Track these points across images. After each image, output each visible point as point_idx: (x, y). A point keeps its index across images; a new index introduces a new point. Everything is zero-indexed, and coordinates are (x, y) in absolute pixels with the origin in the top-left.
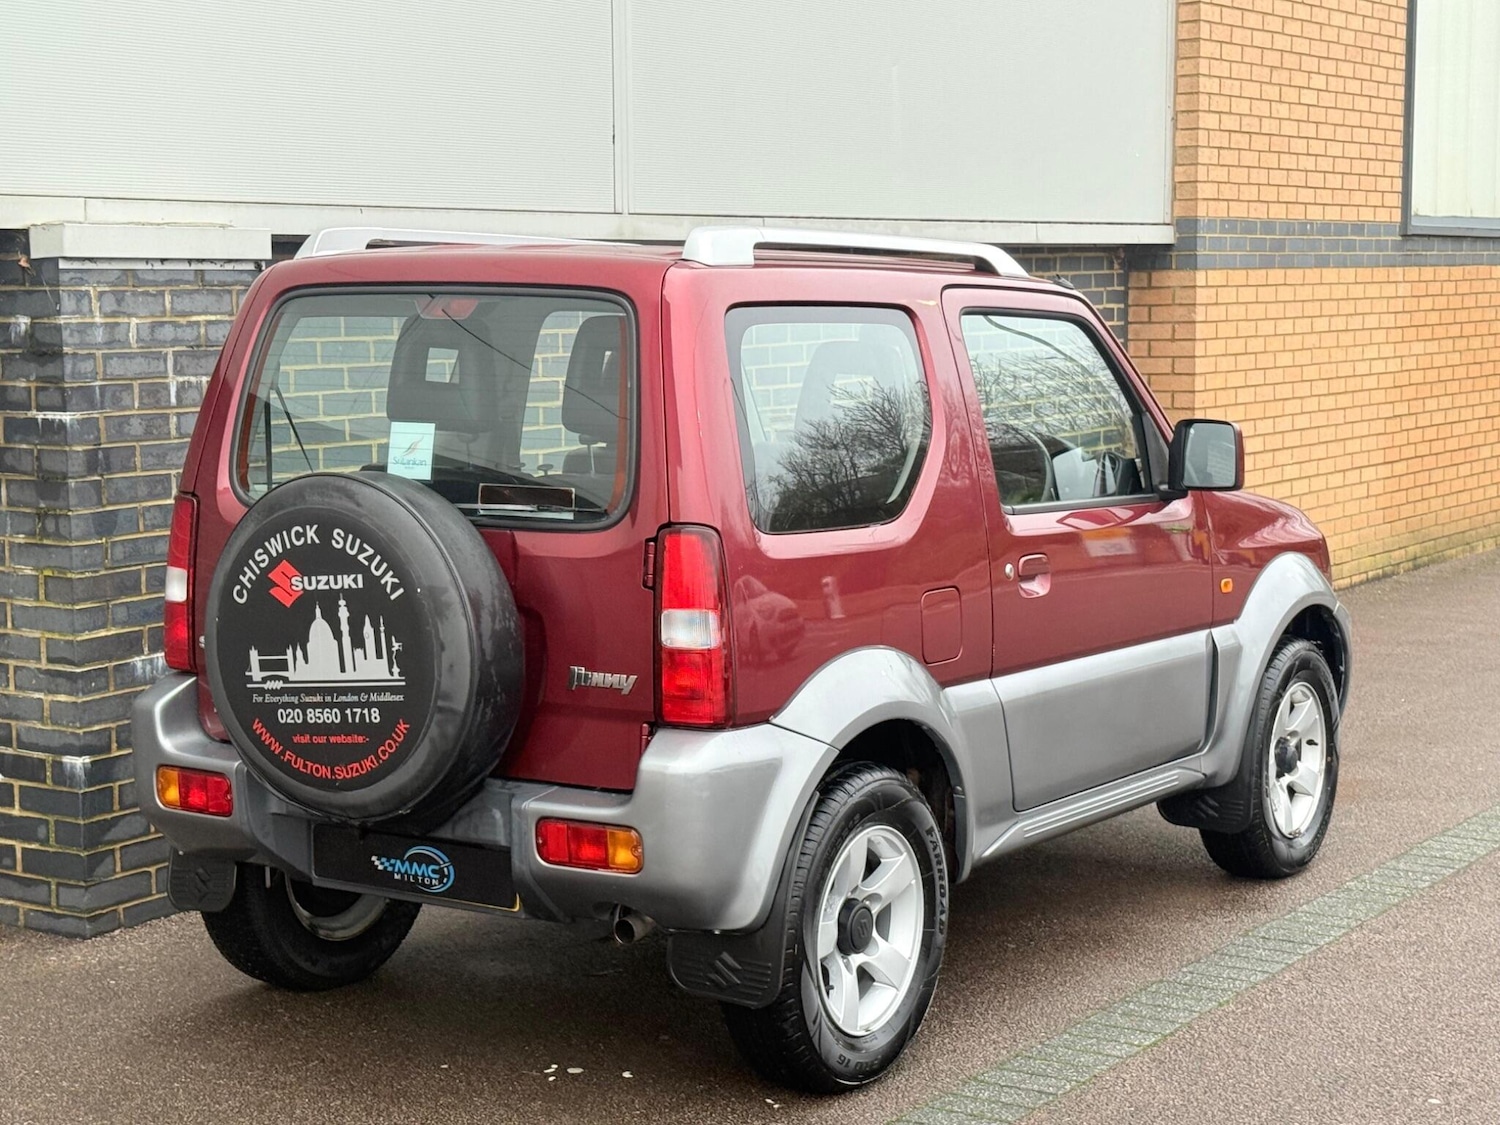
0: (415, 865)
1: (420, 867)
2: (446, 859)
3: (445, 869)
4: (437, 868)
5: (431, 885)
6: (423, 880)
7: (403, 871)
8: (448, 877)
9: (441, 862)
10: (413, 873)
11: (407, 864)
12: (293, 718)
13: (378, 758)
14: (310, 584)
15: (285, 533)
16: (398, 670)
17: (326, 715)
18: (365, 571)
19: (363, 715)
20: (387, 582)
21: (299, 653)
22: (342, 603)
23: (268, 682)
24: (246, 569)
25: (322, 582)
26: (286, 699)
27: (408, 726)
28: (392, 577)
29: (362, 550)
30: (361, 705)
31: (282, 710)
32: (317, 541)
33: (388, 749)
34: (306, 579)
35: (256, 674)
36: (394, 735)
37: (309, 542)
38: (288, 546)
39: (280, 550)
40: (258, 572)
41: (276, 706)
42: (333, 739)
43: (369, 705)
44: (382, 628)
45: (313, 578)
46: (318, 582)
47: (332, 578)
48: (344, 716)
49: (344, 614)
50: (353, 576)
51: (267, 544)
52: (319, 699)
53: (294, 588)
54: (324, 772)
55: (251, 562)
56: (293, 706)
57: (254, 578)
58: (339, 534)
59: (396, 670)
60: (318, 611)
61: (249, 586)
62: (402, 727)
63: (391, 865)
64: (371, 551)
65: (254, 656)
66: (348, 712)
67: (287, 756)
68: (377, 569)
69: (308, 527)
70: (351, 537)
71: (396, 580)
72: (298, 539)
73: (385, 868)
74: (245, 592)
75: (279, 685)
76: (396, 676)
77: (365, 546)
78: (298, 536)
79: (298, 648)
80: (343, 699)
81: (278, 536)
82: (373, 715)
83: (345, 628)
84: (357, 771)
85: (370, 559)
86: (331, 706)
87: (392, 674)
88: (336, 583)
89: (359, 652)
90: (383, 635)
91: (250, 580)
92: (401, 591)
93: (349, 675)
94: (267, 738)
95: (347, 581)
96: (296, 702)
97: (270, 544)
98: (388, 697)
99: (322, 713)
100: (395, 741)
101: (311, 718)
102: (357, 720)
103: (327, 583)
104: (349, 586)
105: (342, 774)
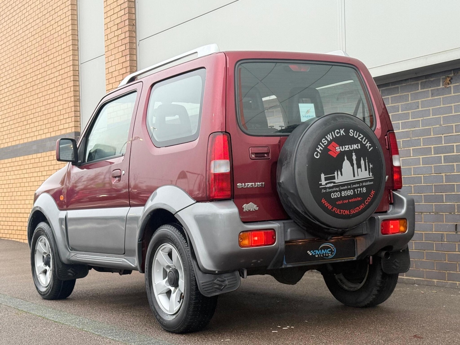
0: (323, 250)
1: (324, 251)
2: (333, 246)
3: (333, 249)
4: (330, 249)
5: (328, 256)
6: (326, 255)
7: (319, 253)
8: (334, 252)
9: (332, 247)
10: (322, 253)
11: (320, 251)
12: (337, 196)
13: (365, 204)
14: (342, 149)
15: (333, 132)
16: (372, 174)
17: (348, 193)
18: (361, 142)
19: (360, 191)
20: (367, 146)
21: (339, 173)
22: (354, 154)
23: (328, 184)
24: (319, 146)
25: (347, 148)
26: (334, 189)
27: (374, 192)
28: (369, 144)
29: (359, 136)
30: (360, 187)
31: (333, 194)
32: (344, 134)
33: (368, 200)
34: (341, 147)
35: (323, 182)
36: (370, 195)
37: (342, 135)
38: (334, 137)
39: (331, 138)
40: (323, 147)
41: (331, 192)
42: (350, 201)
43: (363, 187)
44: (367, 161)
45: (344, 147)
46: (345, 148)
47: (350, 146)
48: (354, 192)
49: (354, 157)
50: (357, 145)
51: (326, 137)
52: (346, 187)
53: (337, 151)
54: (347, 212)
55: (320, 143)
56: (337, 191)
57: (322, 149)
58: (351, 131)
59: (371, 174)
60: (346, 158)
61: (320, 152)
62: (373, 192)
63: (314, 253)
64: (362, 136)
65: (323, 176)
66: (356, 190)
67: (334, 209)
68: (364, 141)
69: (341, 130)
70: (355, 132)
71: (370, 145)
72: (338, 134)
73: (312, 254)
74: (319, 154)
75: (332, 185)
76: (371, 176)
77: (360, 134)
78: (338, 133)
79: (339, 171)
80: (354, 186)
81: (330, 134)
82: (364, 190)
83: (355, 162)
84: (358, 210)
85: (362, 139)
86: (350, 189)
87: (370, 175)
88: (351, 147)
89: (359, 170)
90: (367, 163)
91: (320, 150)
92: (372, 148)
93: (356, 178)
94: (327, 204)
95: (355, 147)
96: (338, 190)
97: (328, 137)
98: (368, 183)
99: (347, 192)
100: (370, 197)
101: (343, 195)
102: (359, 193)
103: (349, 148)
104: (356, 148)
105: (353, 212)
